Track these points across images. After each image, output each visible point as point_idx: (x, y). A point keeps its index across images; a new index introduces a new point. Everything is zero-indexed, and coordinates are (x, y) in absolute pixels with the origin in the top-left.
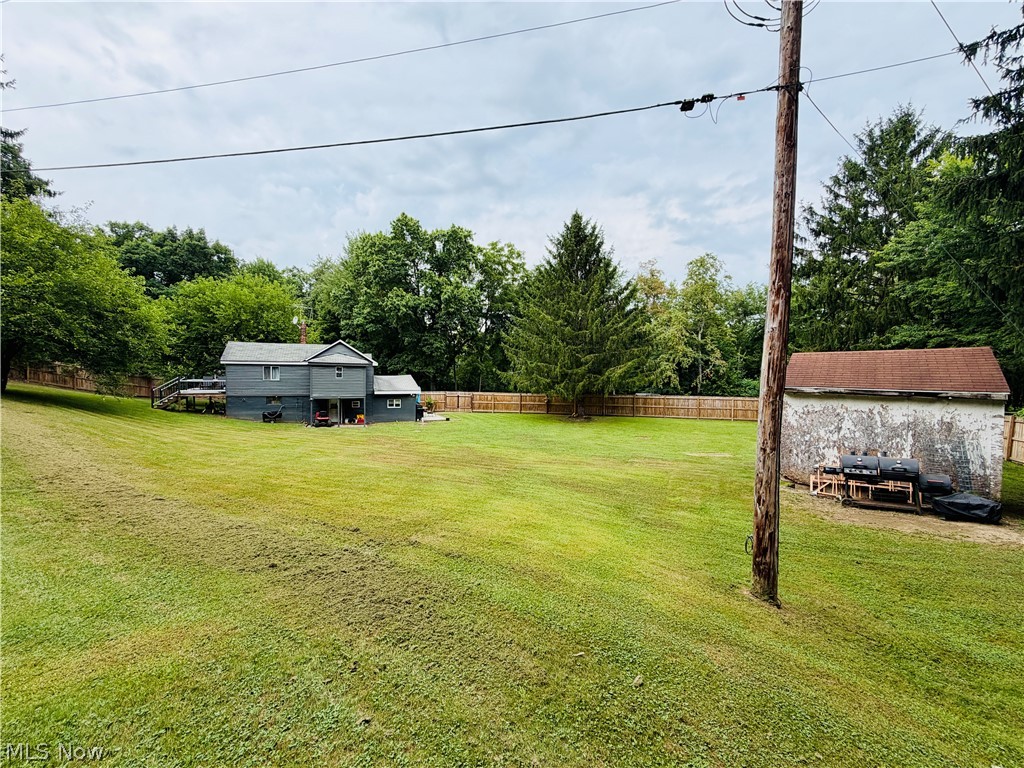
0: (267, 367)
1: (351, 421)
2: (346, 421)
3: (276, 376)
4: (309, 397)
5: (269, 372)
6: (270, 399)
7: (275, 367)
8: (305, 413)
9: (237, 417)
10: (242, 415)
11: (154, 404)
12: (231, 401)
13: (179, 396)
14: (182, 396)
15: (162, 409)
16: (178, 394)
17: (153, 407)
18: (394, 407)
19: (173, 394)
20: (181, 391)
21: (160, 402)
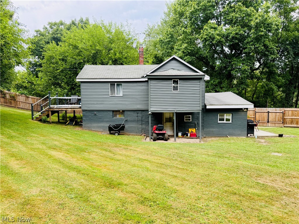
0: (112, 84)
1: (185, 135)
2: (180, 134)
3: (120, 92)
4: (147, 111)
5: (114, 88)
6: (115, 112)
7: (119, 83)
8: (144, 126)
9: (89, 129)
10: (94, 127)
11: (33, 117)
12: (86, 115)
13: (49, 110)
14: (51, 110)
15: (39, 121)
16: (49, 109)
17: (33, 119)
18: (225, 122)
19: (46, 108)
20: (51, 106)
21: (37, 115)
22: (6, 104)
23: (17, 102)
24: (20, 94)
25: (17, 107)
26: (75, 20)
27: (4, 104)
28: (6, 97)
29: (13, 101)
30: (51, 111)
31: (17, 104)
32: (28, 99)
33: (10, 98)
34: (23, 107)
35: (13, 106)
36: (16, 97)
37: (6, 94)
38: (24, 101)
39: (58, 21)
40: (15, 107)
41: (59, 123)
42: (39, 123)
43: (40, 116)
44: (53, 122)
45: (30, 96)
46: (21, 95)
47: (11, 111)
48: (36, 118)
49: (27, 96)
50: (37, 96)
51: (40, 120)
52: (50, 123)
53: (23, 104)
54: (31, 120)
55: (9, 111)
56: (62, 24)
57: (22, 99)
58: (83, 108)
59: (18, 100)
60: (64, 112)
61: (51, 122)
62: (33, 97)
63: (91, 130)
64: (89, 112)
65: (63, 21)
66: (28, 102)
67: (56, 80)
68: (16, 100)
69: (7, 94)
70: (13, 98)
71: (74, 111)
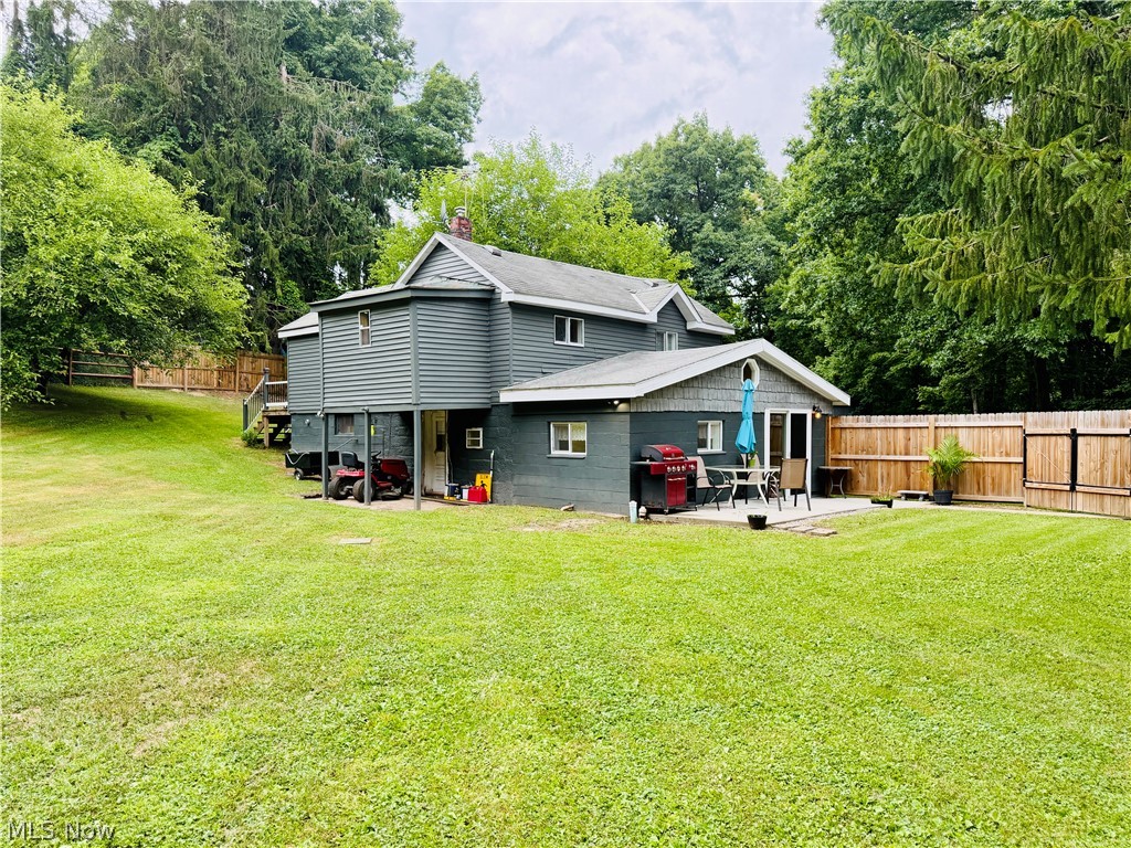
1: (456, 493)
18: (569, 453)
52: (265, 447)
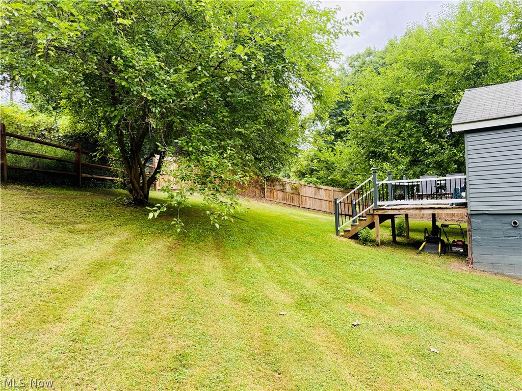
9: (496, 270)
11: (339, 228)
12: (482, 227)
13: (376, 212)
14: (380, 212)
15: (351, 238)
16: (374, 210)
17: (337, 232)
19: (367, 209)
20: (379, 203)
21: (346, 224)
22: (285, 202)
23: (302, 198)
24: (306, 184)
25: (302, 207)
26: (396, 38)
27: (282, 201)
28: (285, 189)
29: (295, 197)
30: (379, 215)
31: (301, 201)
32: (319, 192)
33: (291, 191)
34: (311, 208)
35: (295, 204)
36: (300, 188)
37: (285, 184)
38: (313, 196)
39: (362, 51)
40: (299, 207)
41: (394, 243)
42: (352, 243)
43: (355, 227)
44: (383, 243)
45: (323, 187)
46: (308, 185)
47: (295, 215)
48: (345, 231)
49: (318, 186)
50: (333, 186)
51: (355, 237)
52: (378, 245)
53: (311, 202)
54: (334, 236)
55: (292, 214)
56: (369, 54)
57: (308, 191)
58: (472, 208)
59: (302, 194)
60: (403, 216)
61: (379, 243)
62: (327, 187)
63: (503, 275)
64: (491, 218)
65: (372, 48)
66: (319, 197)
67: (376, 148)
68: (301, 194)
69: (287, 185)
70: (296, 191)
71: (434, 215)
